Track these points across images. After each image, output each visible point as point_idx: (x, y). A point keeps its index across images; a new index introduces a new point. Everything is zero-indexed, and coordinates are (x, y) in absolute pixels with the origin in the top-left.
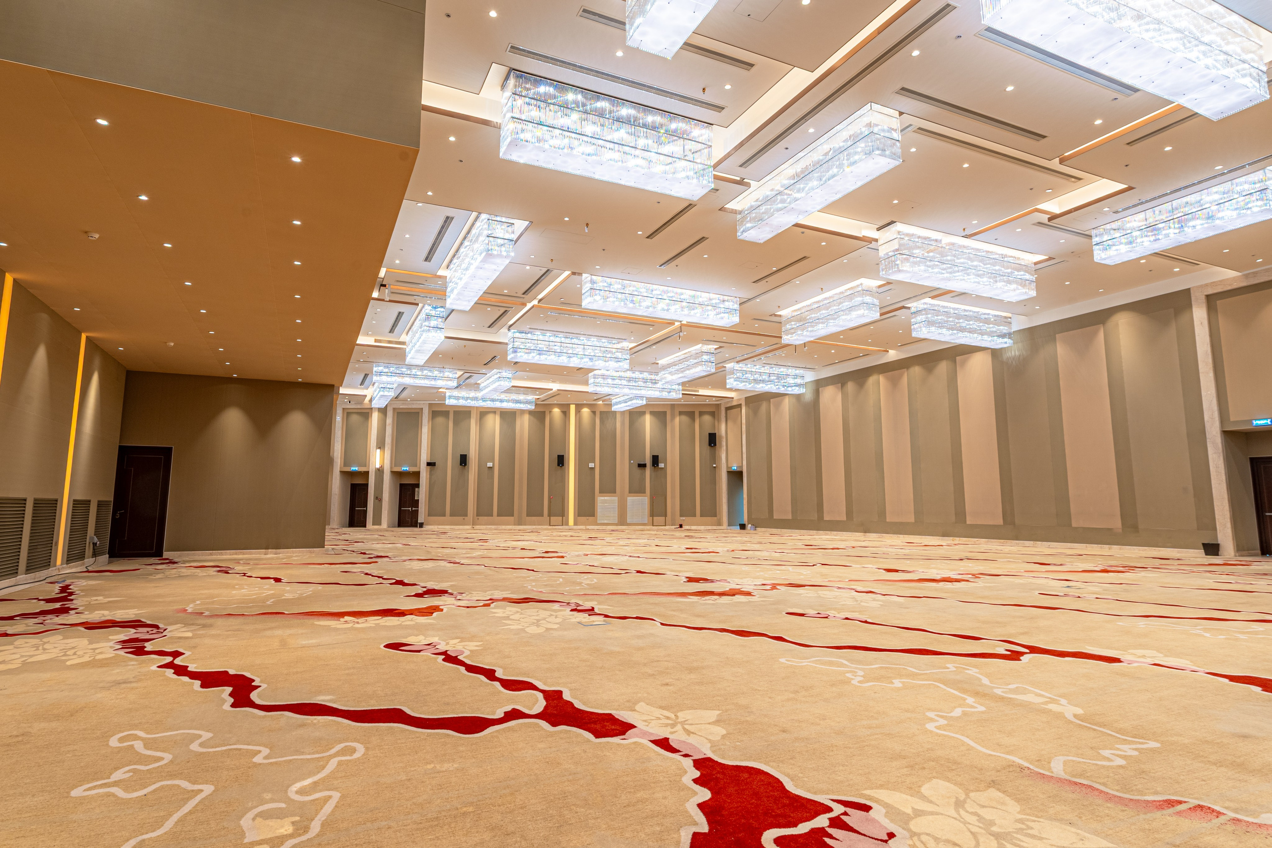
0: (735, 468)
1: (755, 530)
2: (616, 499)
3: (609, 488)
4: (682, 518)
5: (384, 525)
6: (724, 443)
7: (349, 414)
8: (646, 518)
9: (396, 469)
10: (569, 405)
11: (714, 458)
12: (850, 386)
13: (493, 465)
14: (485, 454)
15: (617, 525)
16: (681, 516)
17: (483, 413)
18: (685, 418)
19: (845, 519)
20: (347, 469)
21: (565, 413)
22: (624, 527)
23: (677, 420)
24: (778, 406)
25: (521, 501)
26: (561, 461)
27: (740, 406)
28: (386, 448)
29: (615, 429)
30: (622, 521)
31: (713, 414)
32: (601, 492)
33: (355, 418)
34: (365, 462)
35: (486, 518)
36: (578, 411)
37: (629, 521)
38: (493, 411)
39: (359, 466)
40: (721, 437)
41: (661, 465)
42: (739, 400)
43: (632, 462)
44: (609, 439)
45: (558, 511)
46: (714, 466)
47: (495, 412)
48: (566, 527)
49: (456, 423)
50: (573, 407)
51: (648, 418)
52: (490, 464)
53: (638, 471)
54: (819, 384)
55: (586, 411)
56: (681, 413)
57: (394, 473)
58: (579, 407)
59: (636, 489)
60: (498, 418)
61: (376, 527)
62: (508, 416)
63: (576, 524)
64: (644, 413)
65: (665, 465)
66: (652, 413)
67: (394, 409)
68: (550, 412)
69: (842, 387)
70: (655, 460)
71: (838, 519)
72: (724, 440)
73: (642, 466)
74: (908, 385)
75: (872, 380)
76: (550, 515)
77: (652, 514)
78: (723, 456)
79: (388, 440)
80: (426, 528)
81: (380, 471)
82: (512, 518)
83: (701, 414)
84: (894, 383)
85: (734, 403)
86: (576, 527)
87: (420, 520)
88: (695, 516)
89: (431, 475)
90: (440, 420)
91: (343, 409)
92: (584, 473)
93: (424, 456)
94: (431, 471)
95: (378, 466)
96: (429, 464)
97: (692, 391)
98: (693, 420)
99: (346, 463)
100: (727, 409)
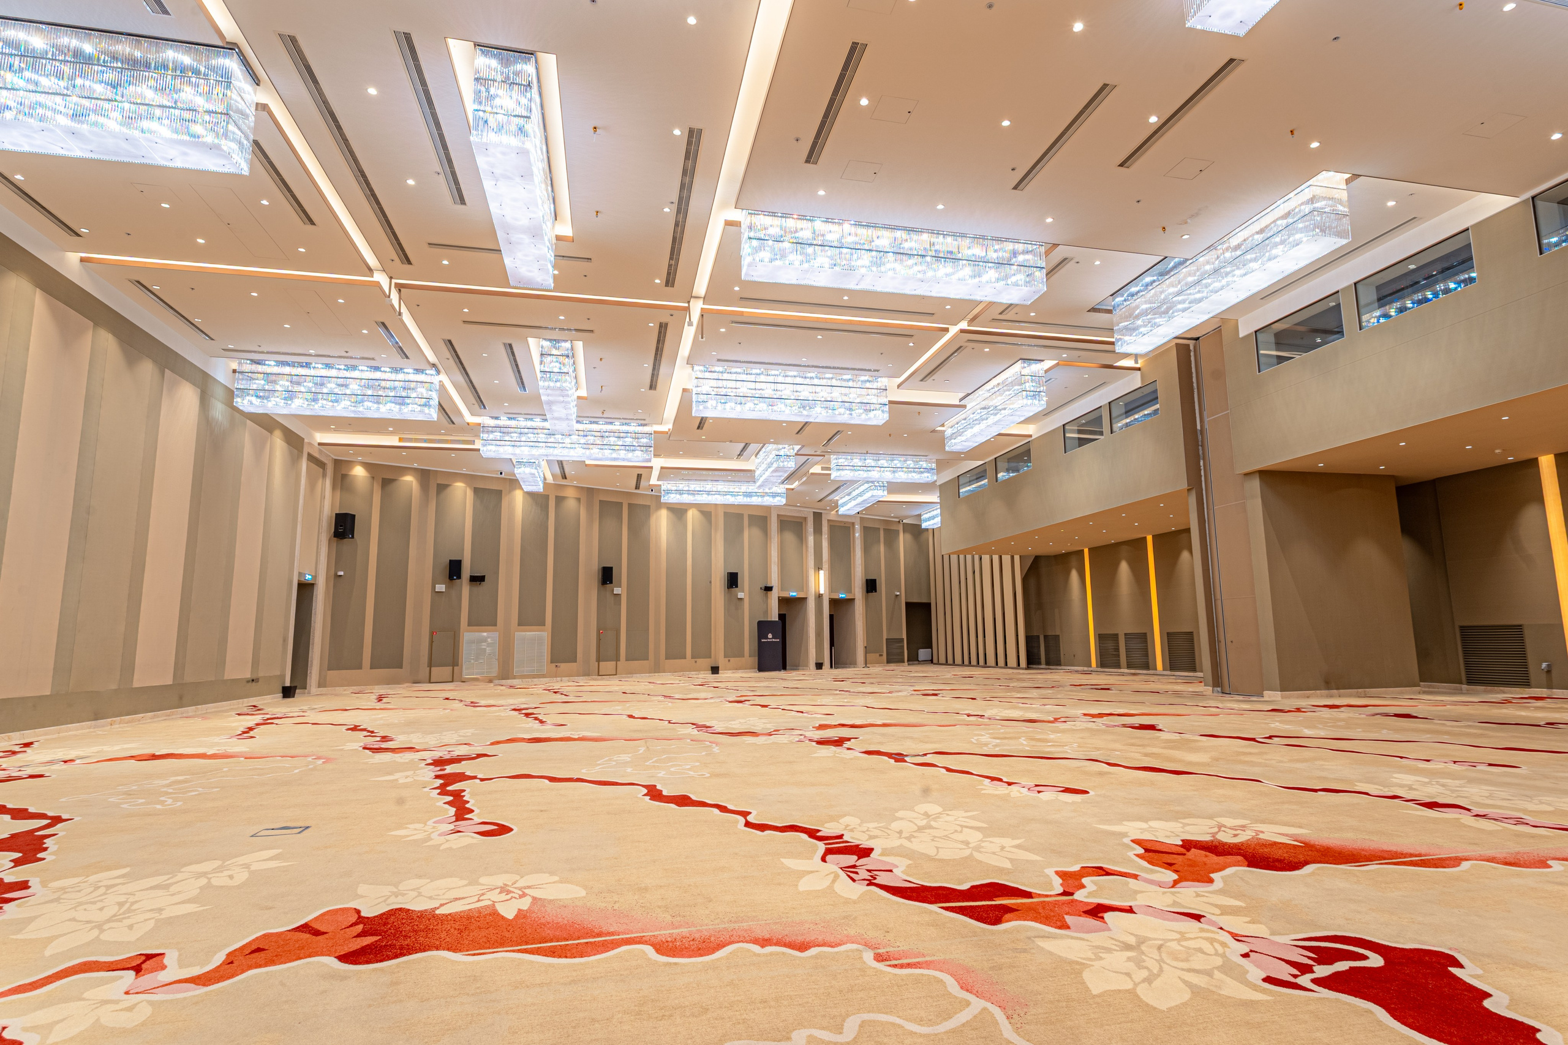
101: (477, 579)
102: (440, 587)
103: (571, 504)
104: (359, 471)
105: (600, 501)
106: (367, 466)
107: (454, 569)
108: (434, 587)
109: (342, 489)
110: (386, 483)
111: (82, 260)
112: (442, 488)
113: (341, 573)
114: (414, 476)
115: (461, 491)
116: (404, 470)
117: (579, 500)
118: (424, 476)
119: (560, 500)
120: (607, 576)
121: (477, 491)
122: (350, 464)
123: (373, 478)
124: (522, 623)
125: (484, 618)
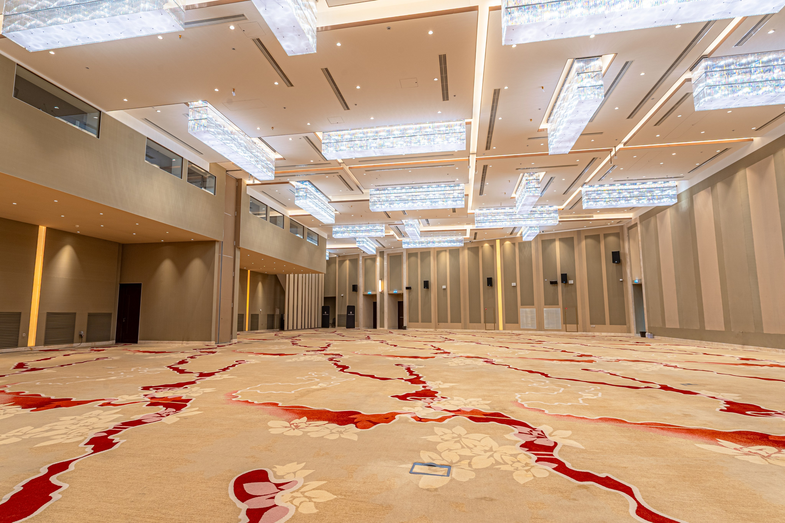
0: (637, 281)
1: (653, 337)
2: (534, 310)
3: (528, 302)
4: (592, 326)
5: (386, 327)
6: (628, 260)
7: (366, 260)
8: (560, 325)
9: (391, 292)
10: (495, 241)
11: (621, 273)
12: (719, 187)
13: (446, 287)
14: (441, 280)
15: (536, 330)
16: (591, 324)
17: (439, 251)
18: (590, 241)
19: (723, 329)
20: (366, 293)
21: (493, 247)
22: (542, 332)
23: (584, 243)
24: (663, 218)
25: (465, 313)
26: (490, 282)
27: (636, 225)
28: (385, 279)
29: (531, 255)
30: (540, 327)
31: (617, 235)
32: (522, 305)
33: (369, 261)
34: (375, 289)
35: (444, 323)
36: (502, 244)
37: (546, 327)
38: (444, 250)
39: (372, 291)
40: (625, 254)
41: (571, 282)
42: (636, 219)
43: (546, 280)
44: (527, 264)
45: (491, 319)
46: (621, 280)
47: (446, 251)
48: (498, 331)
49: (422, 260)
50: (498, 242)
51: (557, 244)
52: (444, 287)
53: (551, 287)
54: (693, 191)
55: (508, 243)
56: (586, 237)
57: (390, 295)
58: (502, 241)
59: (551, 301)
60: (448, 254)
61: (382, 329)
62: (454, 252)
63: (504, 329)
64: (554, 240)
65: (575, 282)
66: (560, 240)
67: (388, 254)
68: (482, 247)
69: (712, 190)
70: (564, 278)
71: (718, 329)
72: (628, 257)
73: (554, 283)
74: (776, 172)
75: (740, 175)
76: (485, 322)
77: (566, 321)
78: (628, 271)
79: (385, 274)
80: (409, 330)
81: (382, 293)
82: (460, 324)
83: (606, 236)
84: (761, 174)
85: (633, 223)
86: (504, 331)
87: (405, 325)
88: (604, 324)
89: (409, 295)
90: (413, 259)
91: (363, 257)
92: (509, 291)
93: (405, 284)
94: (409, 293)
95: (380, 290)
96: (407, 288)
97: (586, 217)
98: (599, 242)
99: (366, 289)
100: (630, 228)
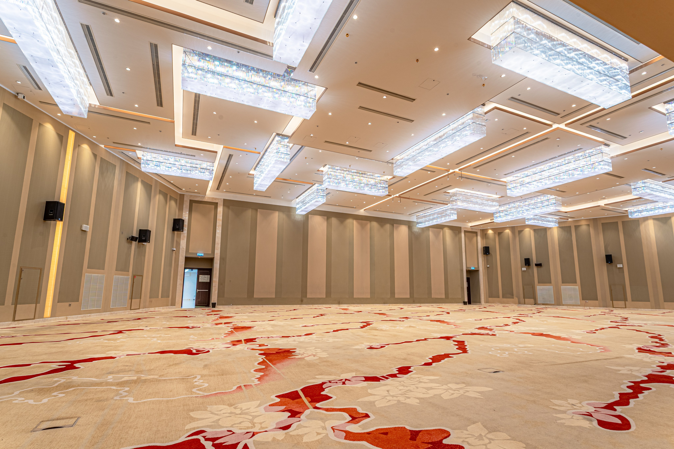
101: (539, 265)
102: (524, 269)
103: (584, 228)
104: (490, 232)
105: (602, 223)
106: (493, 229)
107: (527, 262)
108: (522, 269)
109: (485, 238)
110: (500, 234)
111: (364, 210)
112: (520, 232)
113: (488, 266)
114: (509, 230)
115: (527, 232)
116: (505, 228)
117: (588, 225)
118: (513, 229)
119: (577, 227)
120: (609, 259)
121: (535, 230)
122: (487, 230)
123: (495, 233)
124: (564, 282)
125: (545, 280)
